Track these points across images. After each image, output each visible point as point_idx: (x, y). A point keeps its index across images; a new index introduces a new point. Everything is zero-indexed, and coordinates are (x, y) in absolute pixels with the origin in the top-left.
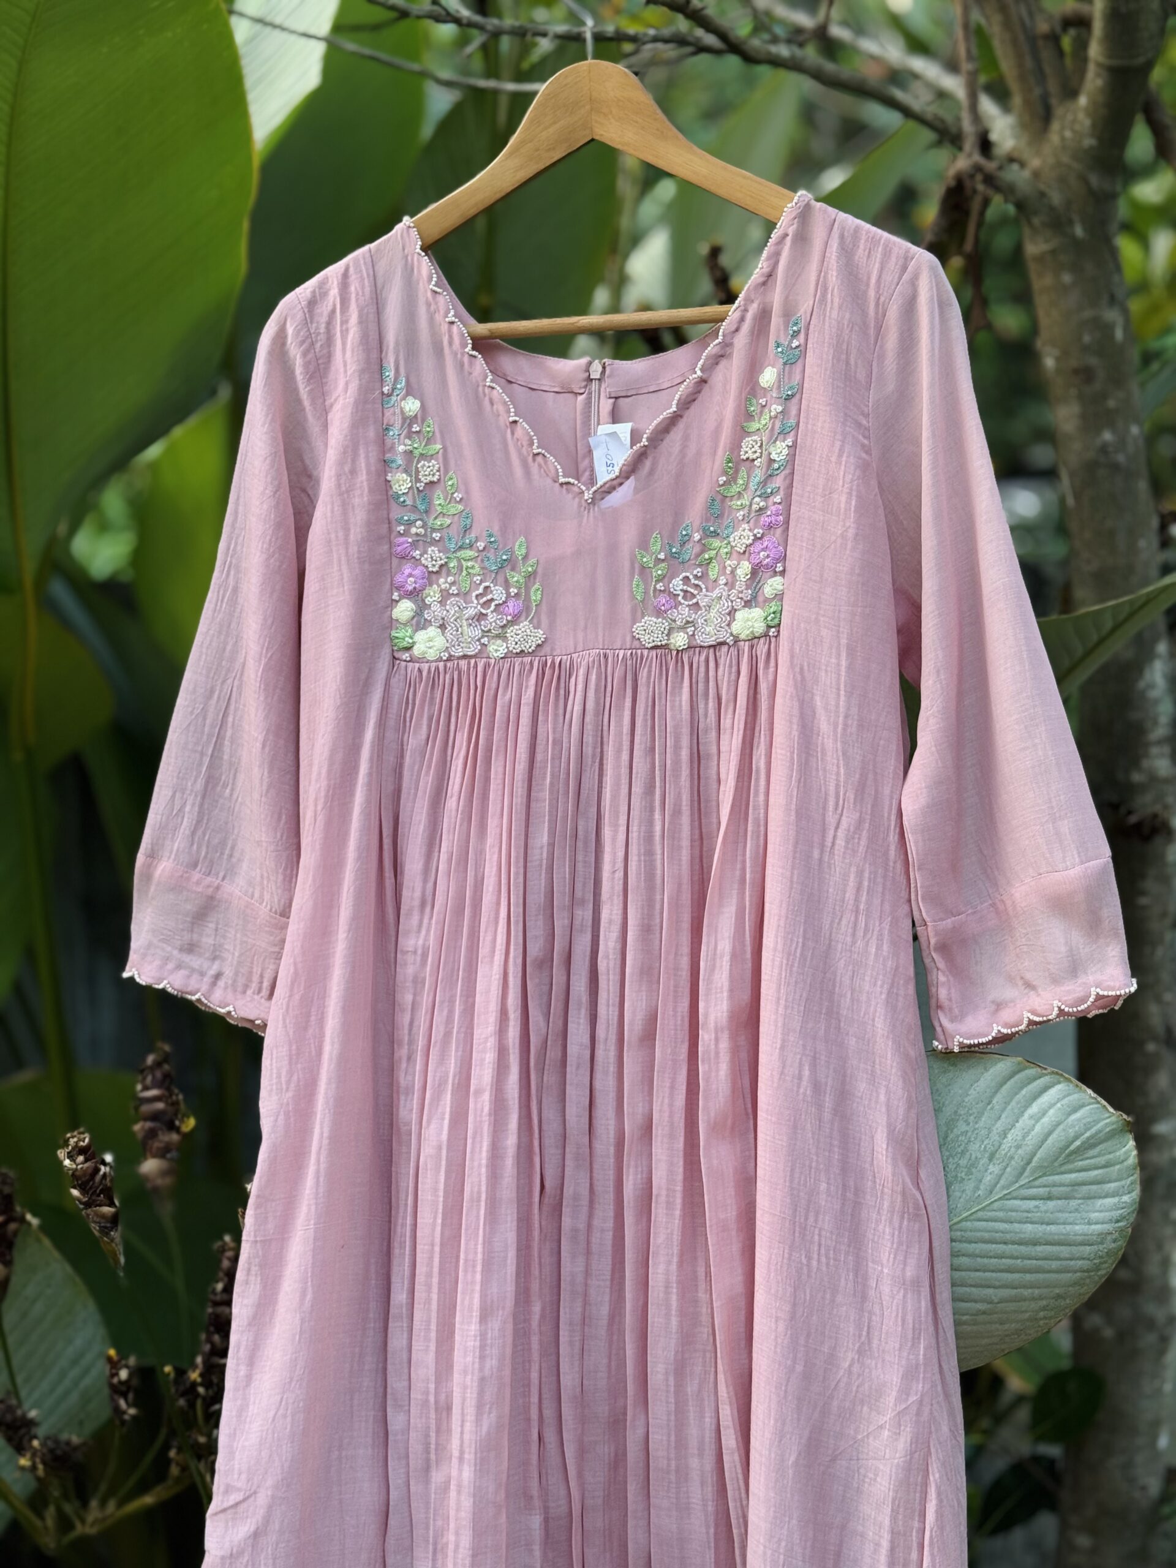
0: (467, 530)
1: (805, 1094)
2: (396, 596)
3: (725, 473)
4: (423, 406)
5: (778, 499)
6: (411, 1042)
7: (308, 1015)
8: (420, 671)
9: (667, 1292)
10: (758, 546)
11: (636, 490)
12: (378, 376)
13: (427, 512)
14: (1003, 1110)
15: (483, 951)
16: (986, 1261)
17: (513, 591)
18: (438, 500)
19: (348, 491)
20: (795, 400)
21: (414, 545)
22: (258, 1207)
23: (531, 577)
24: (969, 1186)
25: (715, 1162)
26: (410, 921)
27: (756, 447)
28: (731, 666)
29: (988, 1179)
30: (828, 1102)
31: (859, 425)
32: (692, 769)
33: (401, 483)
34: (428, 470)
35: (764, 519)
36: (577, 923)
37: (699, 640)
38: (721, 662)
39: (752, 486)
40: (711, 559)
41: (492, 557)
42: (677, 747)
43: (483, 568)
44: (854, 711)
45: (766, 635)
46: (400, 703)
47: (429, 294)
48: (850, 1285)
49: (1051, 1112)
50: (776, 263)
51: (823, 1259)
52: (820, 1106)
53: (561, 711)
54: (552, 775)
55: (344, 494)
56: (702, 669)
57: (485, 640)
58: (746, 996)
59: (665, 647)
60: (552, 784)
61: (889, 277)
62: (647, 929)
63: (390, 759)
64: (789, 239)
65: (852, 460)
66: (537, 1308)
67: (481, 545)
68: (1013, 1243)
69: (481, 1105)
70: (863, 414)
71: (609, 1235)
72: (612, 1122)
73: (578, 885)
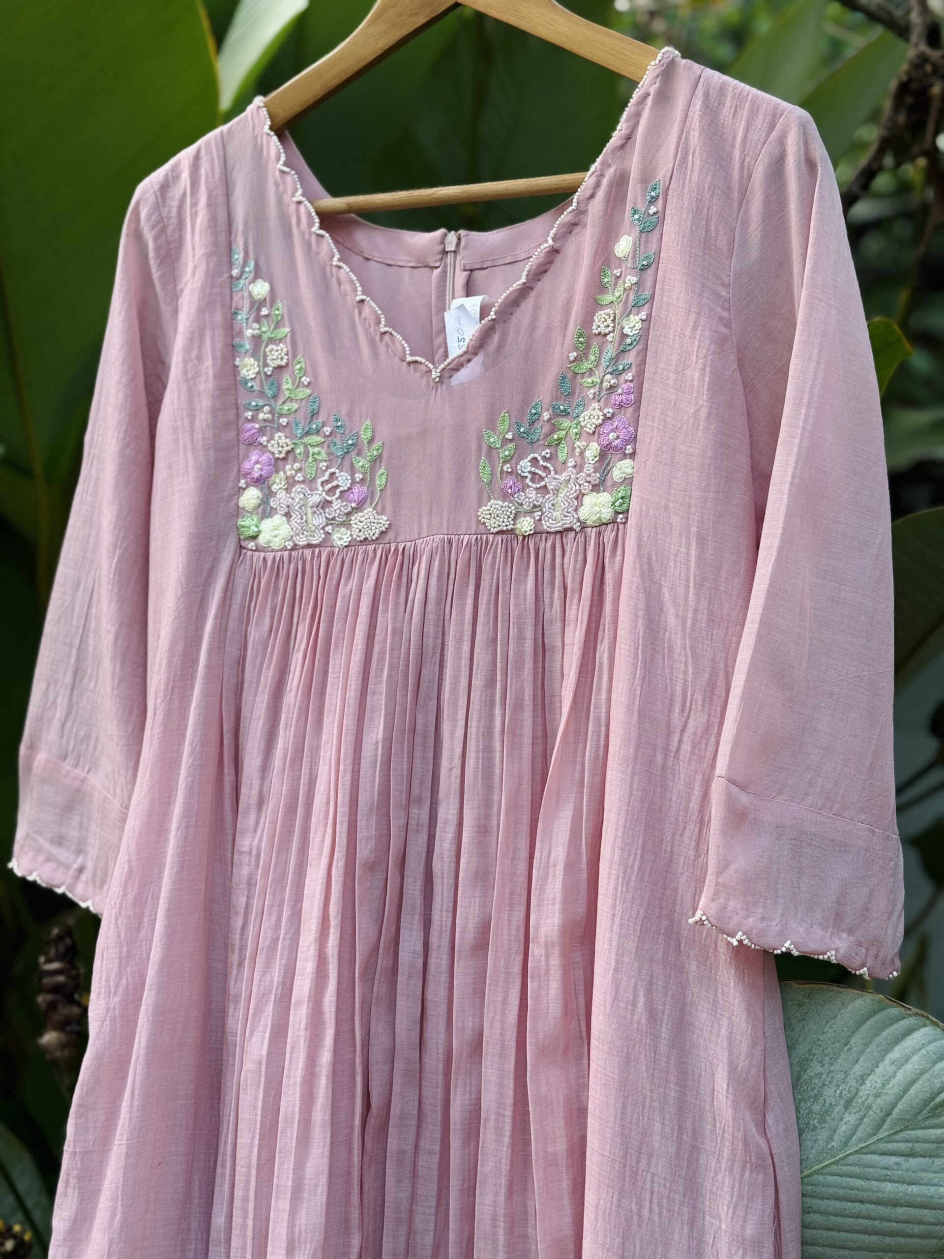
0: (314, 415)
1: (639, 1022)
2: (242, 483)
3: (576, 349)
4: (272, 290)
5: (629, 377)
6: (243, 948)
7: (142, 917)
8: (265, 560)
9: (494, 1226)
10: (607, 427)
11: (486, 367)
12: (225, 259)
13: (275, 397)
14: (862, 1053)
15: (313, 852)
16: (840, 1220)
17: (358, 476)
18: (287, 384)
19: (194, 378)
20: (650, 271)
21: (262, 431)
22: (79, 1116)
23: (376, 461)
24: (823, 1135)
25: (544, 1089)
26: (247, 820)
27: (609, 321)
28: (577, 554)
29: (843, 1129)
30: (665, 1033)
31: (719, 296)
32: (535, 662)
33: (249, 368)
34: (276, 354)
35: (616, 398)
36: (412, 822)
37: (546, 525)
38: (568, 548)
39: (604, 363)
40: (560, 439)
41: (338, 442)
42: (521, 638)
43: (329, 454)
44: (704, 604)
45: (614, 521)
46: (245, 593)
47: (277, 174)
48: (684, 1240)
49: (915, 1058)
50: (637, 124)
51: (656, 1208)
52: (655, 1037)
53: (402, 600)
54: (391, 668)
55: (190, 381)
56: (549, 556)
57: (329, 529)
58: (582, 908)
59: (511, 532)
60: (389, 676)
61: (756, 135)
62: (483, 831)
63: (232, 650)
64: (650, 100)
65: (707, 333)
66: (356, 1241)
67: (327, 430)
68: (871, 1202)
69: (299, 1017)
70: (723, 284)
71: (436, 1158)
72: (442, 1036)
73: (416, 783)
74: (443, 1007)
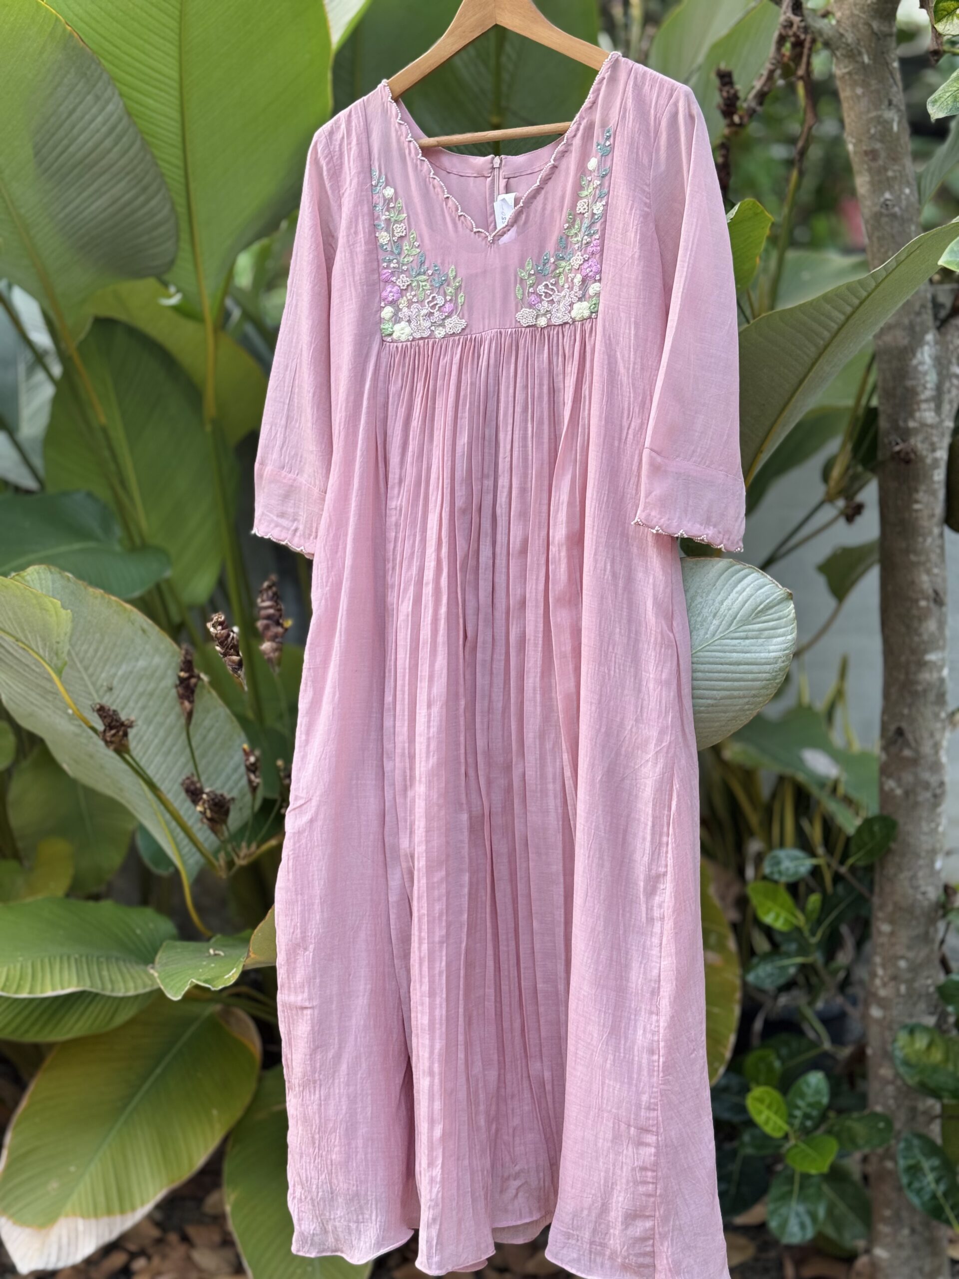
0: (422, 263)
1: (607, 579)
2: (383, 304)
3: (568, 222)
4: (396, 192)
5: (597, 236)
6: (394, 559)
7: (338, 545)
8: (397, 347)
9: (535, 694)
10: (586, 265)
11: (518, 233)
12: (368, 175)
13: (399, 254)
14: (722, 589)
15: (431, 506)
16: (711, 675)
17: (448, 298)
18: (406, 246)
19: (353, 245)
20: (607, 178)
21: (392, 274)
22: (310, 649)
23: (458, 289)
24: (702, 632)
25: (559, 619)
26: (393, 492)
27: (585, 206)
28: (570, 337)
29: (712, 628)
30: (621, 584)
31: (644, 191)
32: (549, 398)
33: (384, 238)
34: (399, 230)
35: (590, 249)
36: (485, 488)
37: (554, 321)
38: (566, 334)
39: (583, 230)
40: (560, 273)
41: (436, 279)
42: (541, 385)
43: (431, 286)
44: (639, 360)
45: (590, 318)
46: (386, 367)
47: (397, 125)
48: (632, 684)
49: (748, 589)
50: (598, 95)
51: (617, 671)
52: (616, 586)
53: (475, 366)
54: (470, 403)
55: (351, 246)
56: (555, 339)
57: (433, 328)
58: (577, 526)
59: (534, 326)
60: (470, 409)
61: (663, 101)
62: (523, 491)
63: (381, 399)
64: (605, 82)
65: (638, 212)
66: (462, 703)
67: (430, 272)
68: (727, 664)
69: (428, 591)
70: (646, 184)
71: (503, 663)
72: (504, 601)
73: (486, 466)
74: (504, 585)
